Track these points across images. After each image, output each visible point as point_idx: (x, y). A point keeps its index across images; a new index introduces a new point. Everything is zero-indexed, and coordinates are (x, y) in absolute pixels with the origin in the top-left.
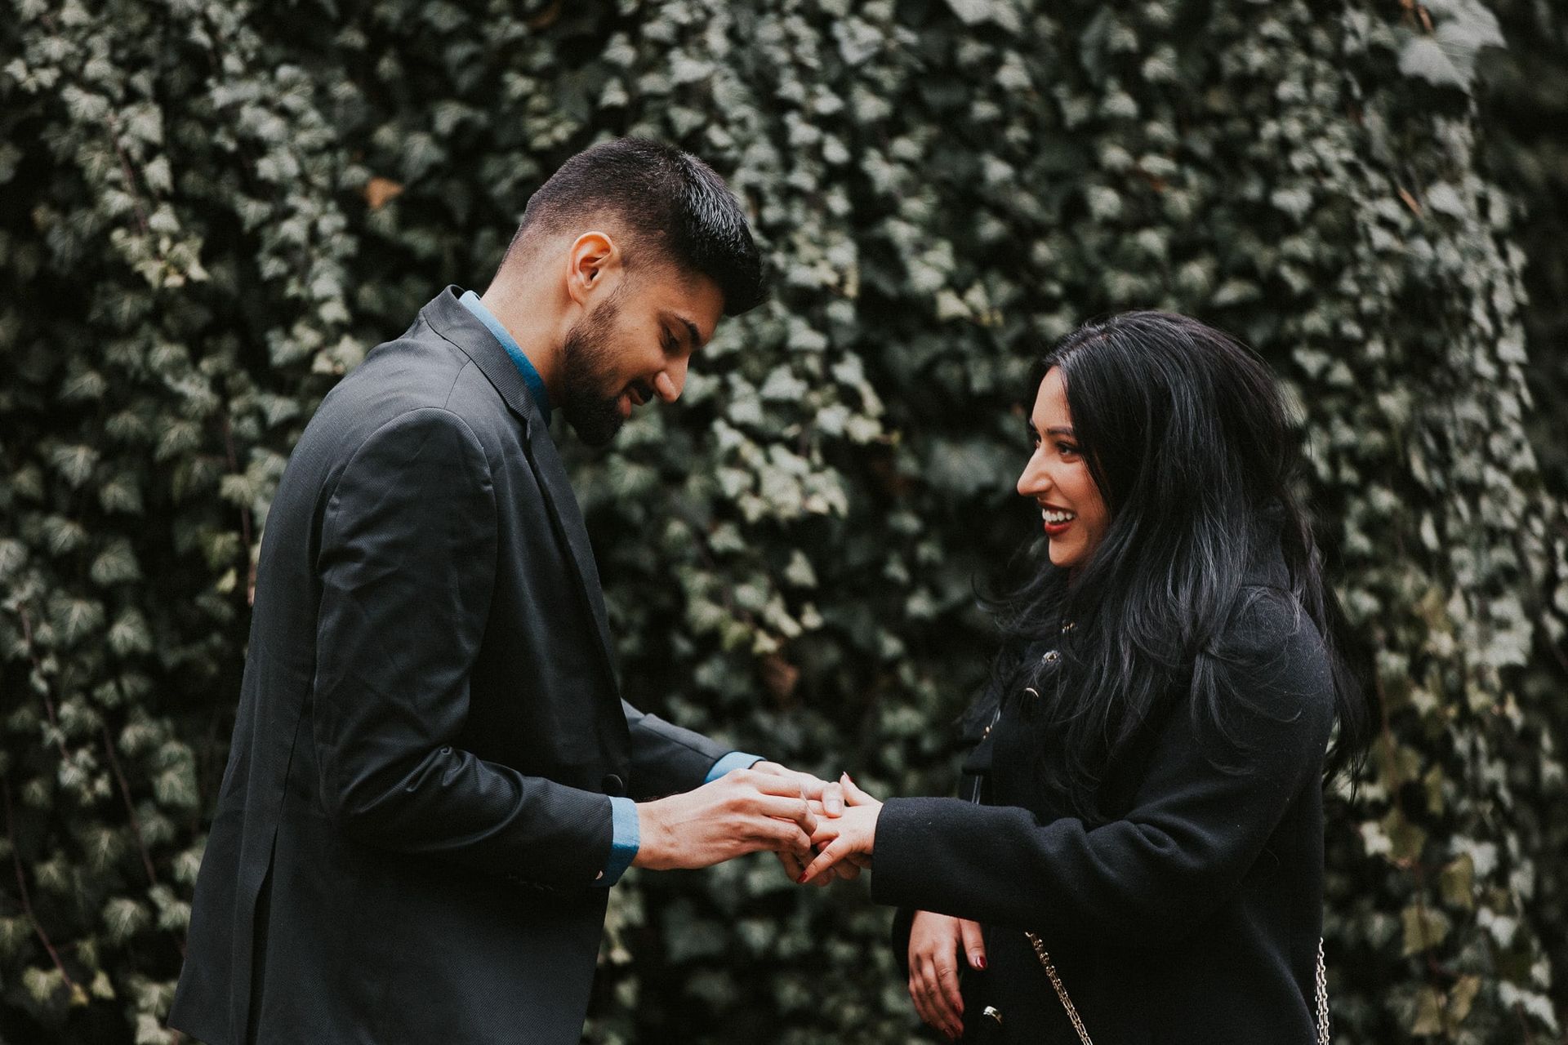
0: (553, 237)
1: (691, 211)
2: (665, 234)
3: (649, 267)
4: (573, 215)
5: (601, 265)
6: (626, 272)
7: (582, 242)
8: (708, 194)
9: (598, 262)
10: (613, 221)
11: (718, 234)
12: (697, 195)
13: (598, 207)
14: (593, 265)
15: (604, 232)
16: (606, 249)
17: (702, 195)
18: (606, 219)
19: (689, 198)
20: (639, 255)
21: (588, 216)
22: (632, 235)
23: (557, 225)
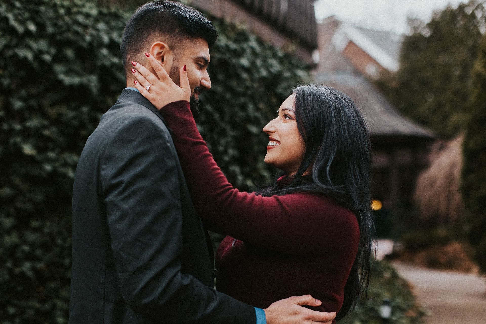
0: (139, 55)
1: (183, 17)
2: (179, 30)
3: (180, 44)
4: (142, 43)
5: (164, 54)
6: (173, 51)
7: (153, 48)
8: (184, 9)
9: (162, 53)
10: (158, 36)
11: (196, 19)
12: (180, 10)
13: (149, 34)
14: (161, 55)
15: (158, 41)
16: (162, 47)
17: (182, 9)
18: (155, 37)
19: (179, 13)
20: (174, 42)
21: (148, 40)
22: (168, 36)
23: (138, 49)
